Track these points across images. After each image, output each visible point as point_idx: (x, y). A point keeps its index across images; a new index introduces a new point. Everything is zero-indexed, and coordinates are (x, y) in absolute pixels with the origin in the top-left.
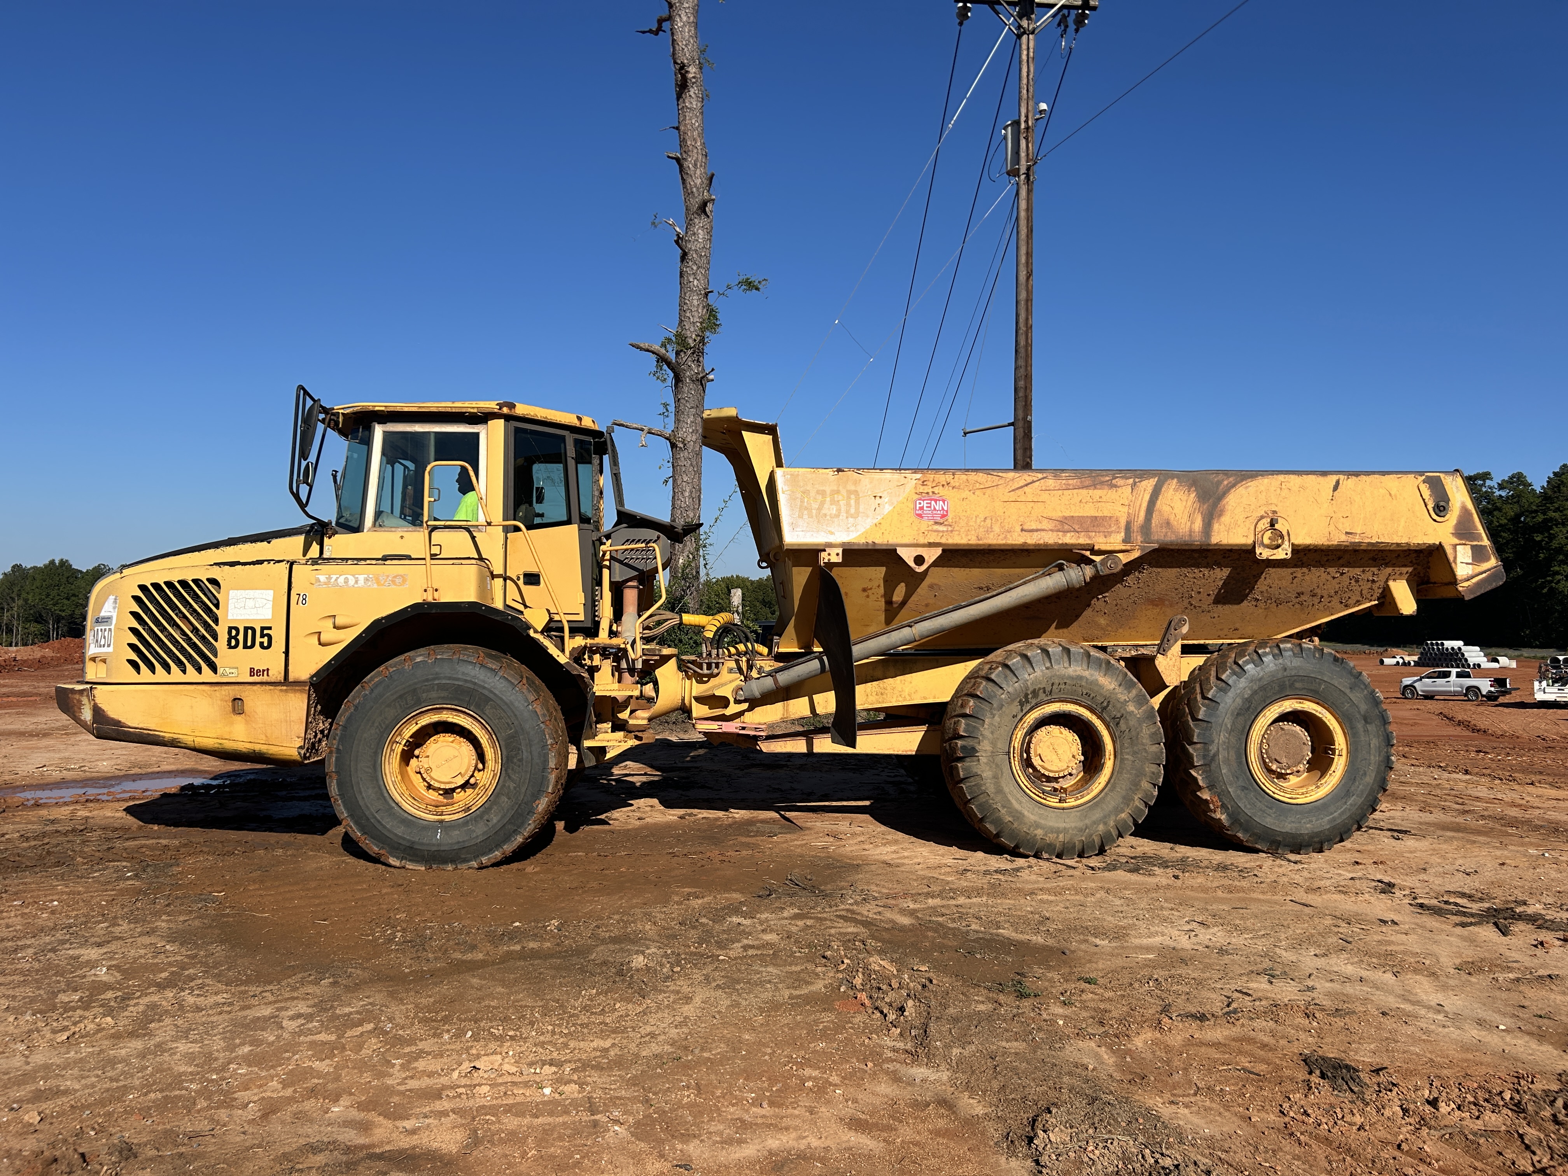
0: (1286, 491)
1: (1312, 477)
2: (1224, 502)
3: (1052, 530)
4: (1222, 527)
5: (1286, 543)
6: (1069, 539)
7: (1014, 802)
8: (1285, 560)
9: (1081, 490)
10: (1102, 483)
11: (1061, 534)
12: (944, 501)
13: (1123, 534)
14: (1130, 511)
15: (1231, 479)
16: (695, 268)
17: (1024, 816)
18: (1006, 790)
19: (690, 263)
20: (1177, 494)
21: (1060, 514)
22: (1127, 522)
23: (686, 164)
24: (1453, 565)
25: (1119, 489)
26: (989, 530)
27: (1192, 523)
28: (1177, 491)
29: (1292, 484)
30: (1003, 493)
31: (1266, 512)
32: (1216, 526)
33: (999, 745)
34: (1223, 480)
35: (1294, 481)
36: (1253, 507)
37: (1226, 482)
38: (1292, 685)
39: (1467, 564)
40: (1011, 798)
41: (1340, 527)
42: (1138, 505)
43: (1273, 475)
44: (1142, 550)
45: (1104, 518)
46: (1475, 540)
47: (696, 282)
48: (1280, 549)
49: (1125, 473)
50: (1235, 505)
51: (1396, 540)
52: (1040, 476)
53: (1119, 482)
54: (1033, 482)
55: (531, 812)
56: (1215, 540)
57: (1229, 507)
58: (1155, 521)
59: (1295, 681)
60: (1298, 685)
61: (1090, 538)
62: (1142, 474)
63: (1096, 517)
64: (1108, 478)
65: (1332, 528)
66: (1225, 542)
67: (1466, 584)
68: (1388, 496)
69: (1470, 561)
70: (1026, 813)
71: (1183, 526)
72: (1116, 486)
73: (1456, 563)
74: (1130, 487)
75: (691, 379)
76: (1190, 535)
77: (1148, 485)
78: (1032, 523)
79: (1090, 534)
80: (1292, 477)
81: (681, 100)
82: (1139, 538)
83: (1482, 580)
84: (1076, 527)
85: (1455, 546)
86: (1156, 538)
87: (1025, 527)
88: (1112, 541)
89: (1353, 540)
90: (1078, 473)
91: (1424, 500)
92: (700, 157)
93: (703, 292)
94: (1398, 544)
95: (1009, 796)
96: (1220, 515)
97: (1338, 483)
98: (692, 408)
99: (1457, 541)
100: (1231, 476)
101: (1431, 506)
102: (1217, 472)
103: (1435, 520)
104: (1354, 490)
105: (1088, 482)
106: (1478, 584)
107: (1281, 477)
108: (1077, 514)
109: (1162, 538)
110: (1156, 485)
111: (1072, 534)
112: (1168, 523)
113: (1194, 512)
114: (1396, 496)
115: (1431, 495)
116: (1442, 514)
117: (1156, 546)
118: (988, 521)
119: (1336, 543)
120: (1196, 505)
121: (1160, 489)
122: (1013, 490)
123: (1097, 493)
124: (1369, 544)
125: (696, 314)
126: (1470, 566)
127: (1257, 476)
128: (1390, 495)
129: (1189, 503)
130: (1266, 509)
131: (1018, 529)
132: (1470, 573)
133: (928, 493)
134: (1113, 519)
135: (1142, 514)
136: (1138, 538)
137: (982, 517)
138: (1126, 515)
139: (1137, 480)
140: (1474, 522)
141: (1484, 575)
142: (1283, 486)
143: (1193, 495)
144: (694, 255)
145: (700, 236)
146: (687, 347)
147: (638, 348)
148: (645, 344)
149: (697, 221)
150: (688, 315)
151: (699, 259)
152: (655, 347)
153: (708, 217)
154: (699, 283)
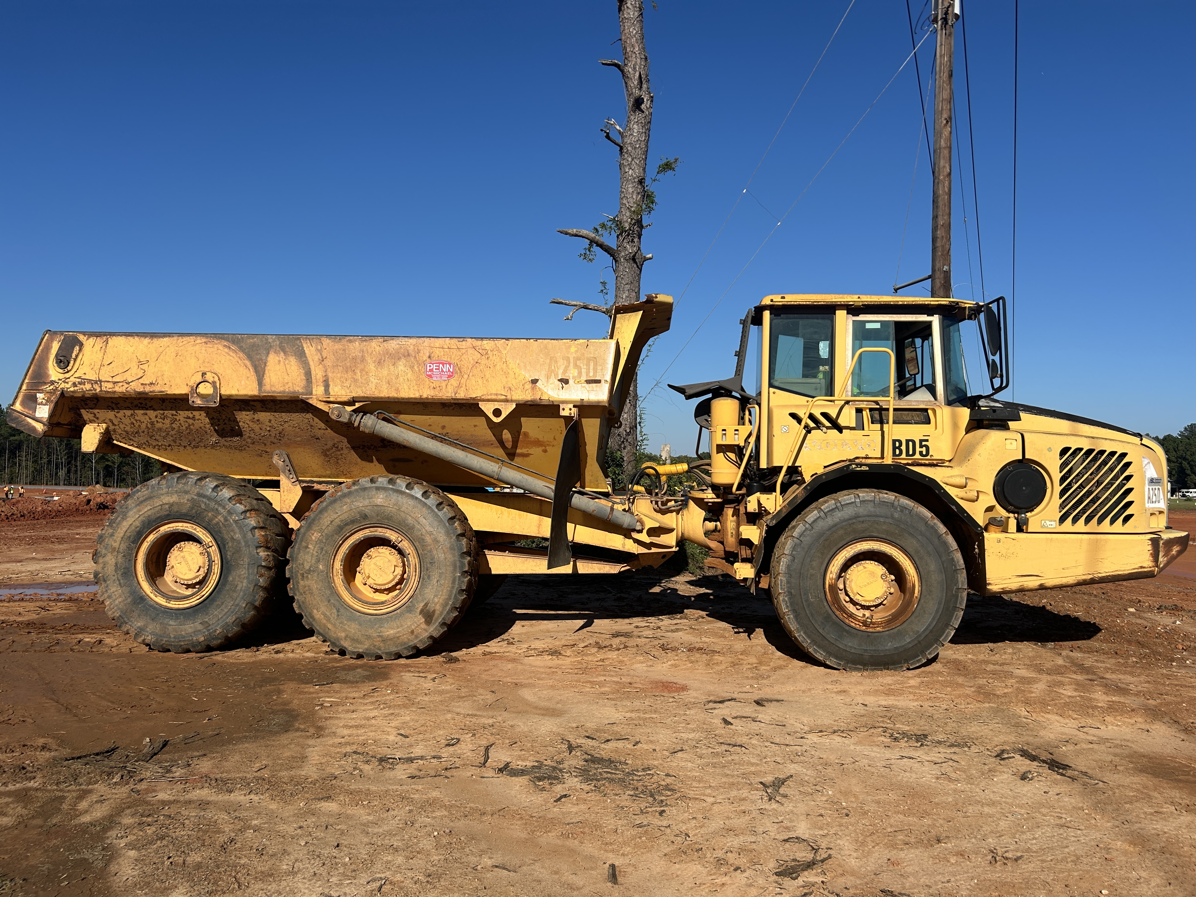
16: (630, 159)
19: (626, 156)
23: (626, 69)
47: (631, 172)
75: (625, 259)
81: (621, 13)
92: (639, 60)
93: (636, 180)
98: (627, 284)
125: (631, 200)
144: (629, 148)
145: (636, 131)
146: (623, 231)
147: (566, 233)
148: (575, 230)
149: (632, 118)
150: (625, 201)
151: (633, 151)
152: (584, 232)
153: (643, 112)
154: (633, 172)
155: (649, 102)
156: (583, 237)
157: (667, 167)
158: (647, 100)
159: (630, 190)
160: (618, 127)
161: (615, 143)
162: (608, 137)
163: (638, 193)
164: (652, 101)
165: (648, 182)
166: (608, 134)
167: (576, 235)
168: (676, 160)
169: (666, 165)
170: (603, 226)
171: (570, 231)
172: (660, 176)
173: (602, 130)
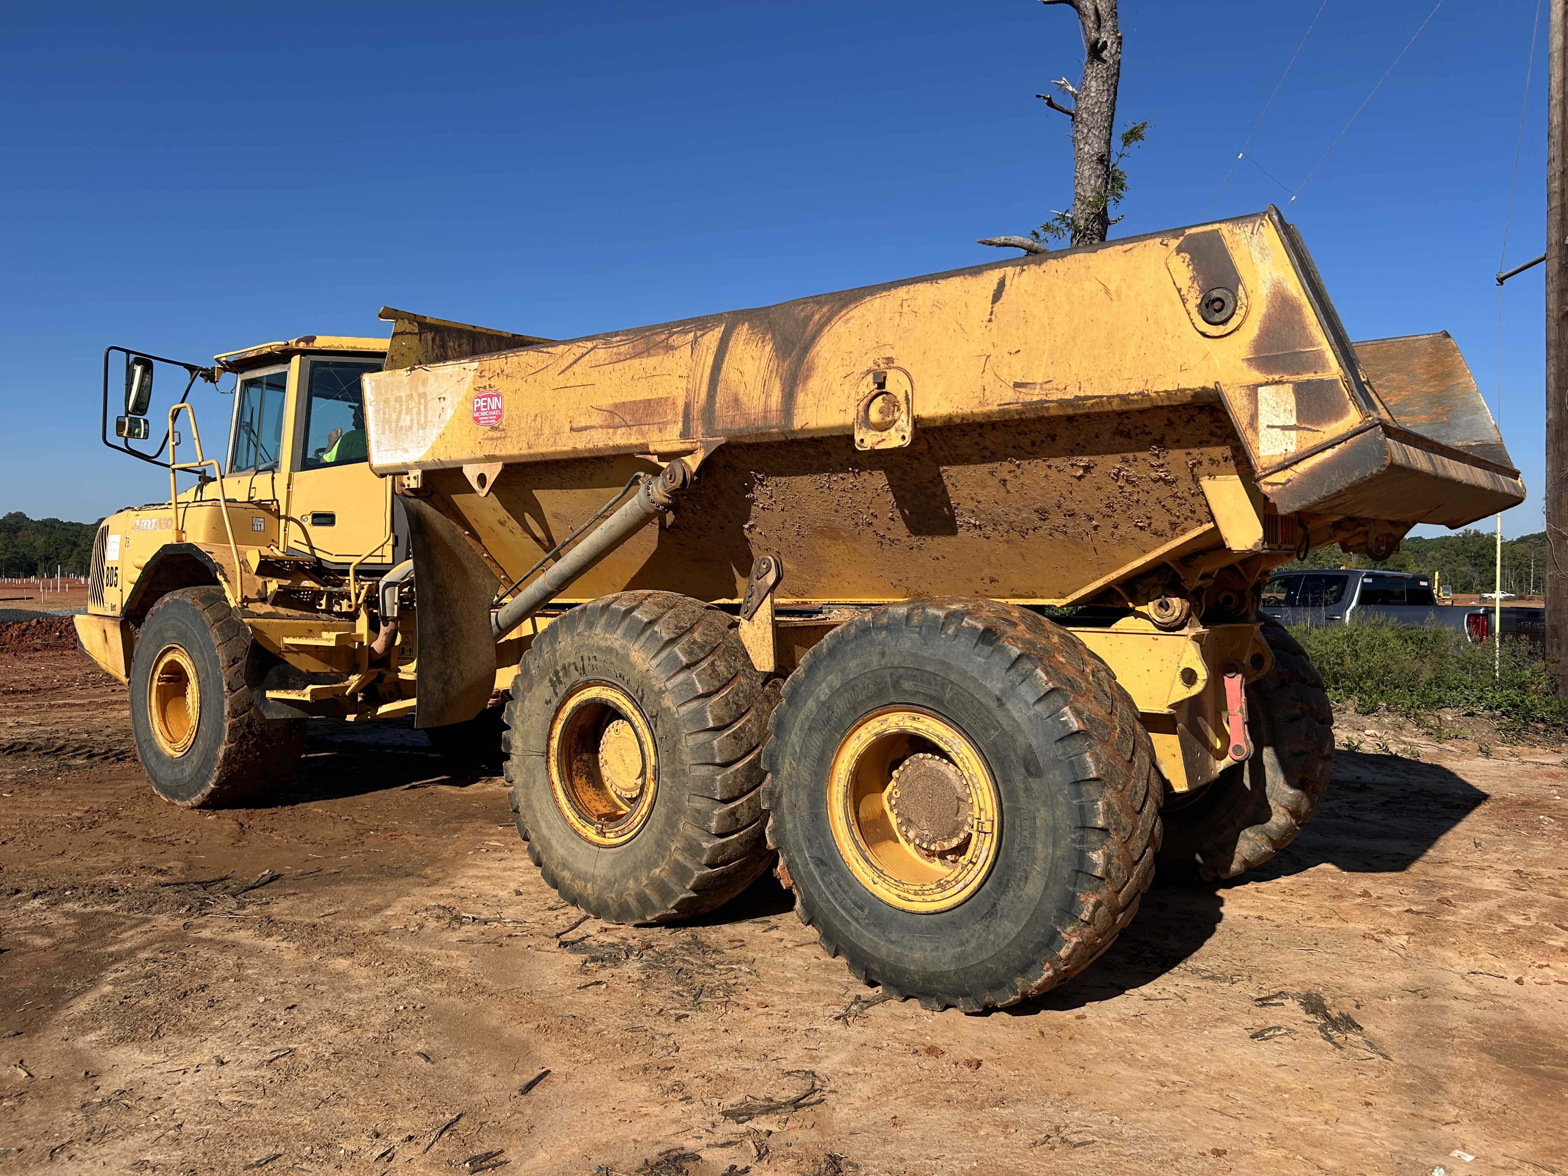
0: (910, 317)
1: (956, 281)
2: (814, 352)
3: (602, 427)
4: (810, 398)
5: (904, 417)
6: (622, 438)
7: (543, 824)
8: (900, 448)
9: (633, 361)
10: (657, 345)
11: (611, 431)
12: (498, 396)
13: (680, 425)
14: (690, 387)
15: (825, 310)
16: (1085, 131)
17: (551, 847)
18: (536, 805)
19: (1080, 126)
20: (748, 347)
21: (611, 402)
22: (686, 403)
24: (1249, 435)
25: (676, 352)
26: (539, 433)
27: (768, 396)
28: (748, 344)
29: (920, 301)
30: (552, 378)
31: (875, 363)
32: (800, 398)
33: (532, 741)
34: (813, 314)
35: (924, 292)
36: (855, 356)
37: (817, 317)
38: (896, 685)
39: (1284, 428)
40: (540, 819)
41: (1004, 373)
42: (699, 375)
43: (889, 289)
44: (706, 448)
45: (658, 401)
46: (1307, 370)
47: (1087, 147)
48: (893, 430)
49: (684, 325)
50: (828, 355)
51: (1117, 388)
52: (589, 345)
53: (676, 340)
54: (583, 355)
55: (215, 759)
56: (798, 423)
57: (820, 362)
58: (719, 400)
59: (900, 677)
60: (907, 685)
61: (642, 434)
62: (703, 324)
63: (649, 400)
64: (663, 337)
65: (989, 377)
66: (812, 425)
67: (1280, 477)
68: (1102, 294)
69: (1293, 421)
70: (554, 843)
71: (755, 402)
72: (673, 348)
73: (1255, 430)
74: (689, 346)
76: (765, 417)
77: (712, 338)
78: (582, 419)
79: (643, 427)
80: (921, 287)
82: (700, 428)
83: (1323, 466)
84: (628, 418)
85: (1253, 390)
86: (720, 427)
87: (575, 425)
88: (669, 438)
89: (1028, 399)
90: (630, 333)
91: (1179, 290)
93: (1095, 158)
94: (1123, 398)
95: (539, 815)
96: (807, 377)
97: (1002, 284)
99: (1257, 376)
100: (826, 303)
101: (1194, 300)
102: (805, 301)
103: (1204, 334)
104: (1033, 295)
105: (641, 346)
106: (1313, 475)
107: (902, 292)
108: (628, 400)
109: (729, 426)
110: (721, 338)
111: (624, 429)
112: (736, 400)
113: (771, 377)
114: (1118, 292)
115: (1193, 279)
116: (1218, 317)
117: (722, 440)
118: (539, 419)
119: (995, 408)
120: (774, 364)
121: (727, 344)
122: (563, 372)
123: (649, 362)
124: (1061, 403)
125: (1088, 187)
126: (1293, 434)
127: (863, 297)
128: (1107, 291)
129: (764, 362)
130: (875, 356)
131: (567, 429)
132: (1292, 449)
133: (485, 388)
134: (670, 402)
135: (704, 388)
136: (698, 428)
137: (532, 414)
138: (683, 394)
139: (699, 333)
140: (1304, 328)
141: (1329, 453)
142: (906, 309)
143: (768, 348)
144: (1084, 115)
145: (1093, 89)
146: (1077, 231)
147: (991, 244)
148: (1003, 238)
149: (1089, 71)
150: (1079, 190)
151: (1091, 119)
152: (1017, 239)
153: (1105, 61)
154: (1092, 147)
155: (1115, 45)
156: (1016, 246)
157: (1132, 136)
158: (1112, 43)
159: (1087, 173)
160: (1070, 88)
161: (1063, 111)
162: (1050, 103)
163: (1098, 177)
164: (1120, 43)
165: (1114, 159)
166: (1050, 100)
167: (1005, 245)
168: (1144, 124)
169: (1132, 133)
170: (1047, 228)
171: (996, 240)
172: (1126, 150)
173: (1038, 96)
